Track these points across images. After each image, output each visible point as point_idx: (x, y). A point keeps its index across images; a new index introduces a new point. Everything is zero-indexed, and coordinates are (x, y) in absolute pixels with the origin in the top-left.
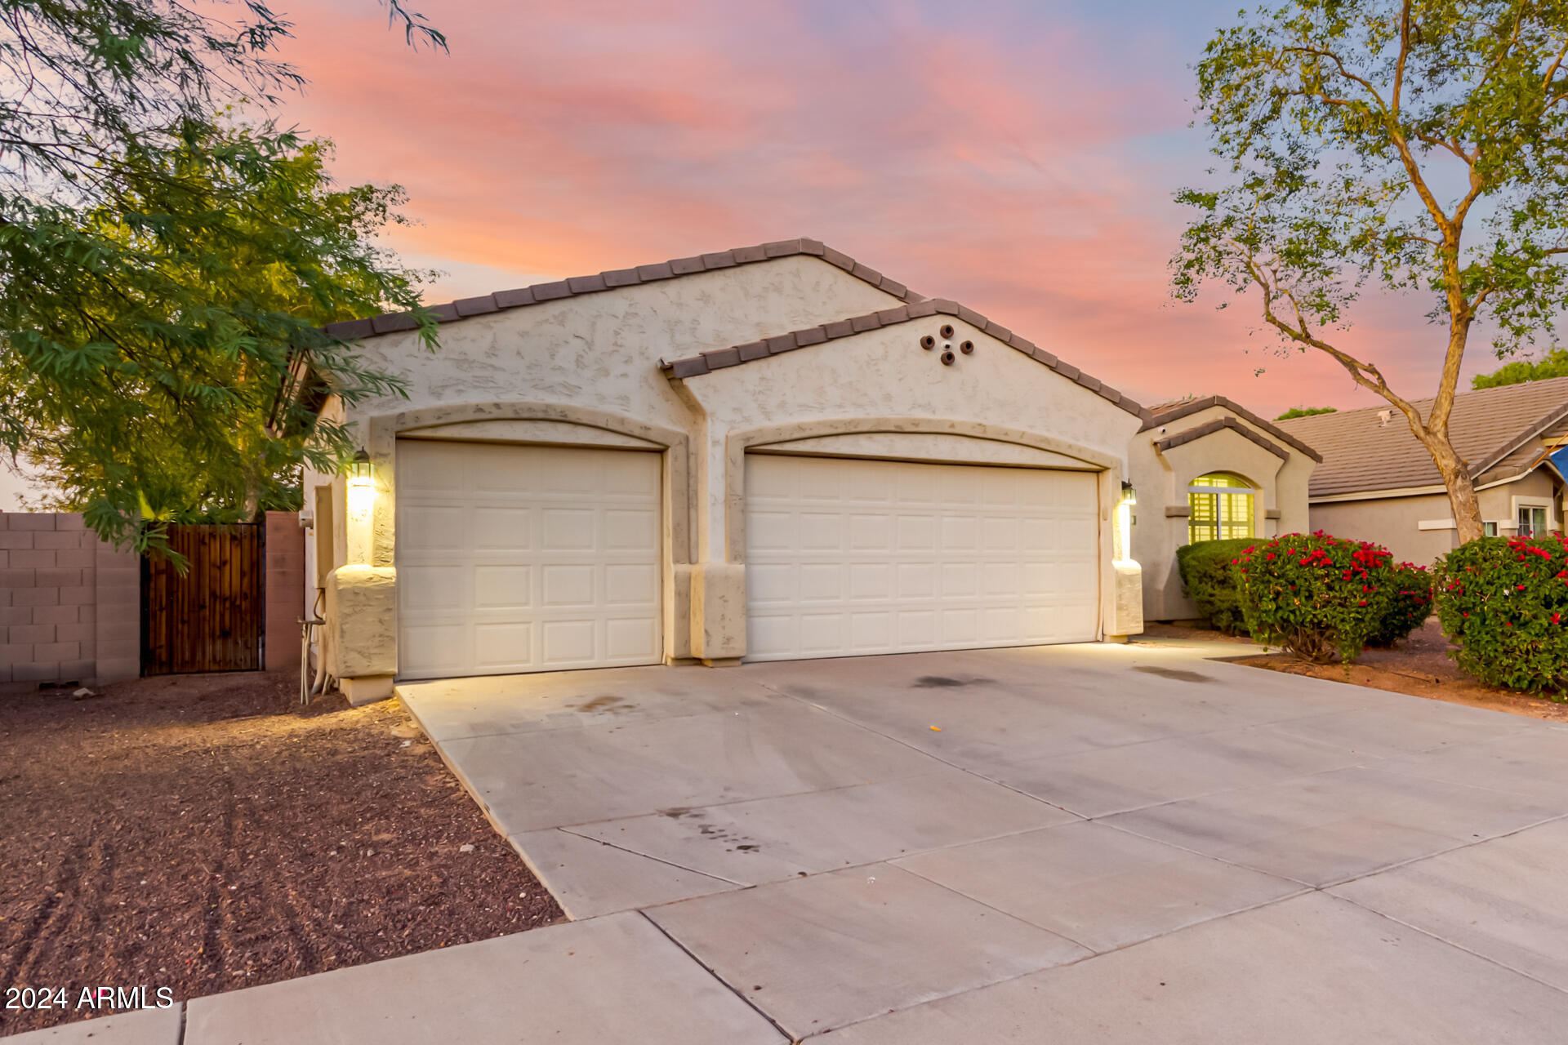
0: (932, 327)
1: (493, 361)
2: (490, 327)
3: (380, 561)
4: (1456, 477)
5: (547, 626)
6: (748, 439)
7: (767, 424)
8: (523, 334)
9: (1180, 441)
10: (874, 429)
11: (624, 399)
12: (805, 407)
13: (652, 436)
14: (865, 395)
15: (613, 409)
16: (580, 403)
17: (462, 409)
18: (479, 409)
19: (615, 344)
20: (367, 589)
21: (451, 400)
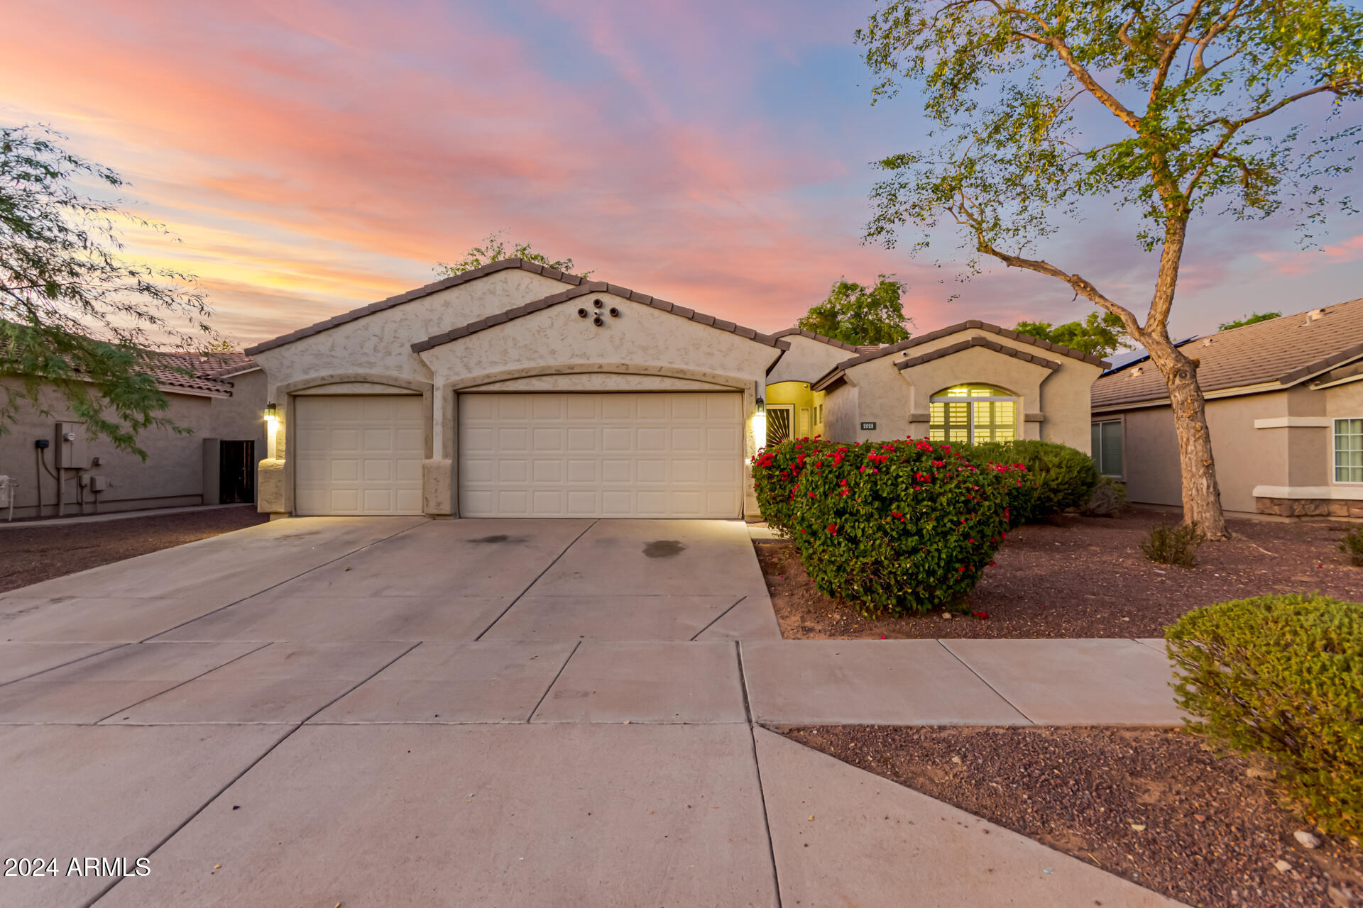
0: (587, 303)
1: (333, 353)
2: (331, 336)
3: (279, 457)
4: (1175, 376)
5: (366, 491)
6: (455, 385)
7: (470, 375)
8: (347, 338)
9: (920, 361)
10: (540, 373)
11: (400, 367)
12: (494, 363)
13: (413, 386)
14: (536, 352)
15: (395, 373)
16: (375, 371)
17: (314, 380)
18: (323, 379)
19: (395, 337)
20: (270, 470)
21: (313, 375)
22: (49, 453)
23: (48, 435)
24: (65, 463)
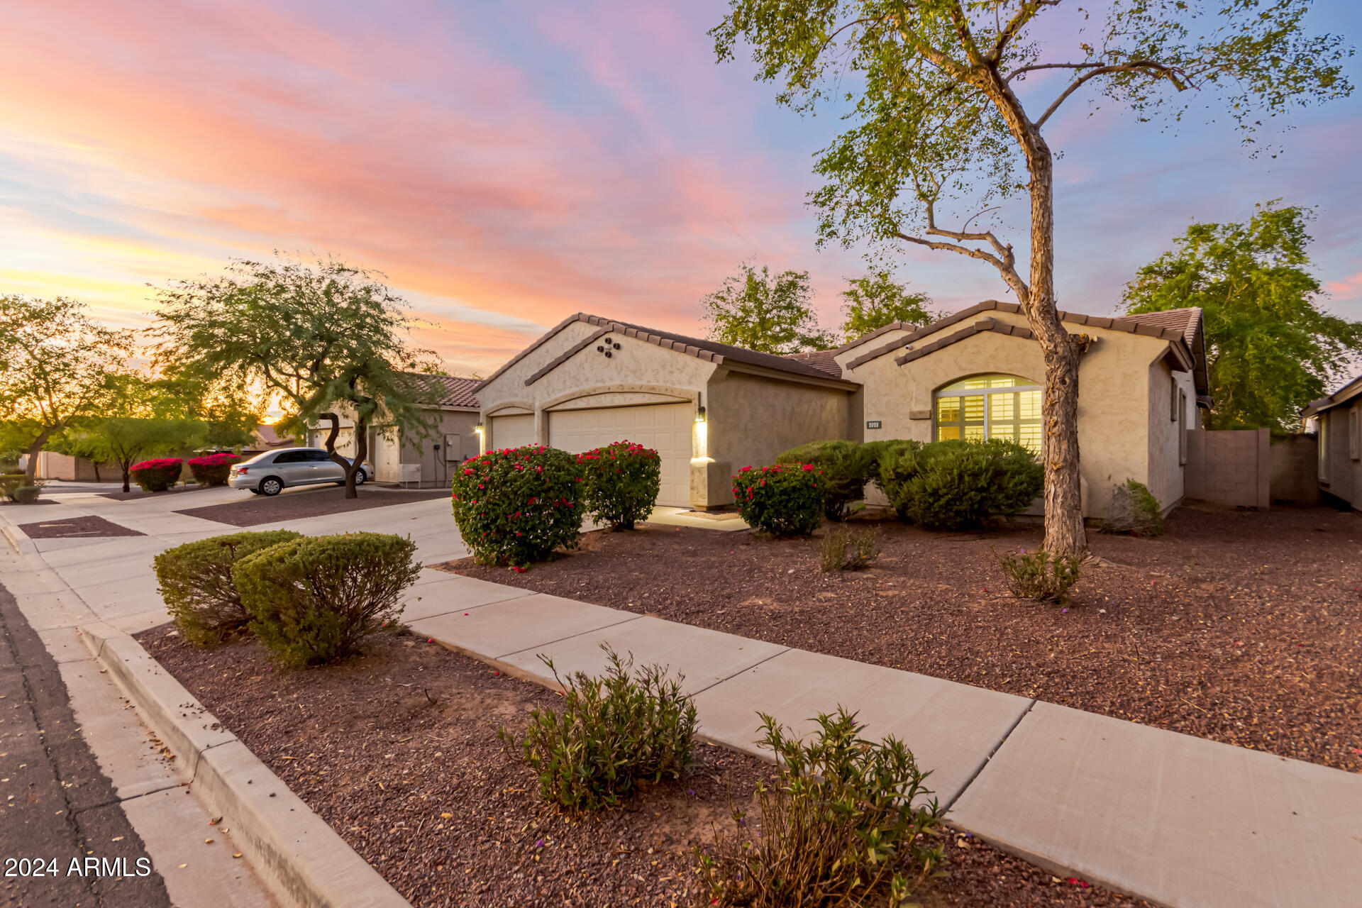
0: (603, 341)
1: (503, 389)
2: (502, 378)
6: (544, 407)
7: (550, 400)
8: (508, 379)
12: (558, 391)
14: (579, 380)
17: (498, 405)
18: (502, 404)
21: (498, 402)
22: (441, 451)
23: (440, 442)
24: (448, 458)
